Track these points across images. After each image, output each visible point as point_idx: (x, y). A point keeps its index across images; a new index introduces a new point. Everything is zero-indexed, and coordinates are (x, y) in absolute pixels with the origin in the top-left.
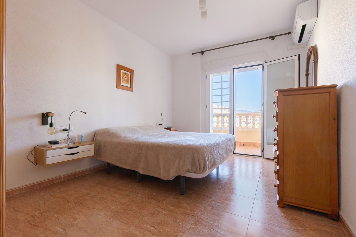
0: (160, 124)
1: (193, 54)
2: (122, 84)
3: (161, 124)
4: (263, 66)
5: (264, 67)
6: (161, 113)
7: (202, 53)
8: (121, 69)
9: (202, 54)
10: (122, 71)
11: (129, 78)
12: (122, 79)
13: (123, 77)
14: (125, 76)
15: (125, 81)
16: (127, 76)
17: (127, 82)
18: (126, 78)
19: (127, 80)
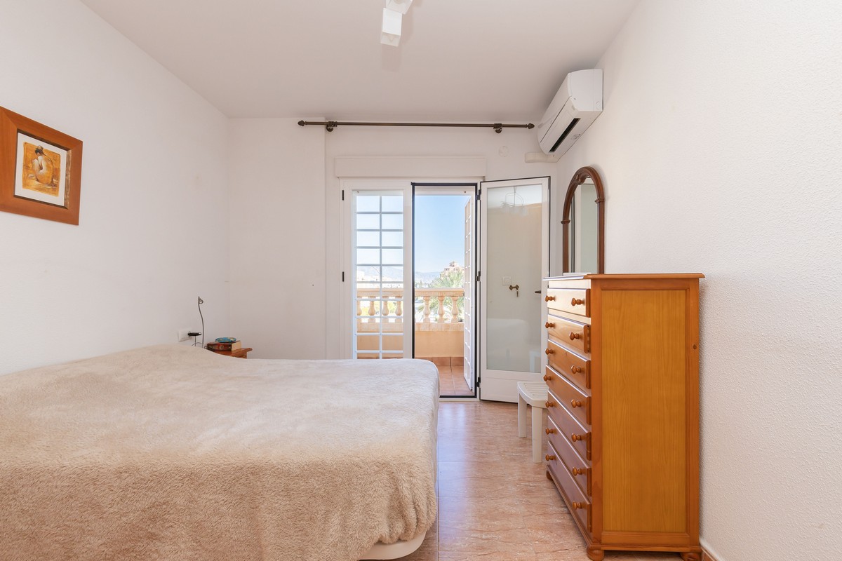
0: (190, 335)
1: (301, 123)
2: (20, 191)
3: (197, 334)
4: (479, 189)
5: (480, 191)
6: (199, 299)
7: (330, 126)
8: (19, 131)
9: (330, 130)
10: (22, 138)
11: (59, 169)
12: (24, 174)
13: (30, 165)
14: (36, 162)
15: (38, 180)
16: (49, 163)
17: (49, 185)
18: (41, 168)
19: (51, 176)
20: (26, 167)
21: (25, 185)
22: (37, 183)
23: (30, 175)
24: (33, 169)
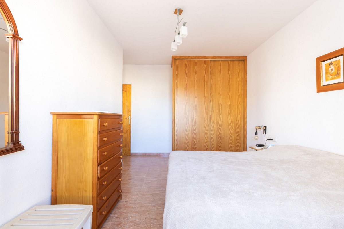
2: (324, 84)
10: (324, 64)
11: (340, 66)
12: (326, 76)
13: (328, 72)
14: (330, 69)
15: (331, 76)
16: (335, 66)
17: (336, 75)
18: (332, 70)
19: (336, 71)
20: (326, 73)
21: (327, 80)
22: (331, 77)
23: (328, 75)
24: (329, 73)
